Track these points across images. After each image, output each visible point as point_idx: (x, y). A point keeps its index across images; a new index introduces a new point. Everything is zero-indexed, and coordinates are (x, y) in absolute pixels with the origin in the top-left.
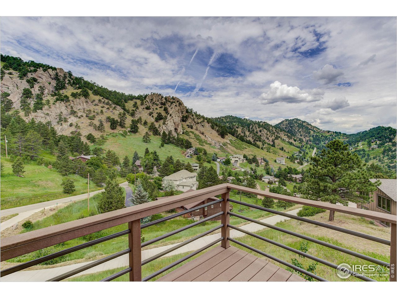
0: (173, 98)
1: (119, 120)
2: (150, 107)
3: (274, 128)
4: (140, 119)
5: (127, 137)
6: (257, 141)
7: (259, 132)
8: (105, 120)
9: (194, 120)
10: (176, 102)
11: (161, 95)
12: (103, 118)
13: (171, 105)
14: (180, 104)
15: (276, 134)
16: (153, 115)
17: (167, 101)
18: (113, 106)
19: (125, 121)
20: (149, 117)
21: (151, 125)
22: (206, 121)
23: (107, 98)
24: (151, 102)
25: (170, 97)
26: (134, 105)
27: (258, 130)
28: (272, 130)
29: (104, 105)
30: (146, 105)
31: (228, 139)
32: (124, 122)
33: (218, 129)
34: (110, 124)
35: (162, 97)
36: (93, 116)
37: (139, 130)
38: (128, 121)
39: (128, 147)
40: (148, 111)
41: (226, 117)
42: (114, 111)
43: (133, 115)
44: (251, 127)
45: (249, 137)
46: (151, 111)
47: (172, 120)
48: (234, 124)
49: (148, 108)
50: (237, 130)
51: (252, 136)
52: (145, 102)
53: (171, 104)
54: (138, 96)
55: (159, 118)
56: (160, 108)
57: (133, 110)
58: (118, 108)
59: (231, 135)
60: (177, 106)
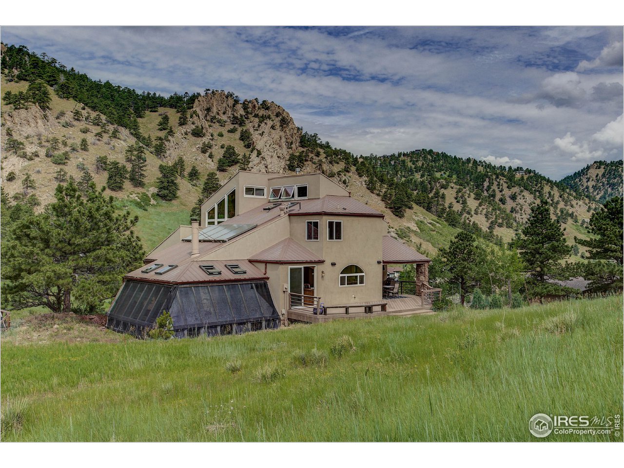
0: (265, 105)
1: (129, 167)
2: (204, 131)
3: (555, 188)
4: (181, 162)
5: (149, 209)
6: (500, 226)
7: (508, 199)
8: (95, 166)
9: (320, 165)
10: (273, 117)
11: (231, 96)
12: (89, 159)
13: (259, 126)
14: (285, 122)
15: (561, 205)
16: (211, 153)
17: (247, 113)
18: (111, 128)
19: (144, 168)
20: (201, 157)
21: (208, 179)
22: (353, 168)
23: (94, 108)
24: (206, 116)
25: (256, 103)
26: (160, 124)
27: (507, 193)
28: (550, 193)
29: (88, 126)
30: (193, 123)
31: (414, 220)
32: (142, 170)
33: (386, 192)
34: (107, 176)
35: (236, 102)
36: (64, 154)
37: (179, 193)
38: (152, 167)
39: (154, 236)
40: (200, 142)
41: (415, 155)
42: (114, 142)
43: (160, 151)
44: (486, 184)
45: (476, 213)
46: (206, 139)
47: (262, 167)
48: (438, 175)
49: (198, 133)
50: (443, 195)
51: (487, 212)
52: (191, 117)
53: (261, 122)
54: (171, 97)
55: (229, 160)
56: (229, 131)
57: (160, 139)
58: (124, 132)
59: (422, 208)
60: (277, 127)
